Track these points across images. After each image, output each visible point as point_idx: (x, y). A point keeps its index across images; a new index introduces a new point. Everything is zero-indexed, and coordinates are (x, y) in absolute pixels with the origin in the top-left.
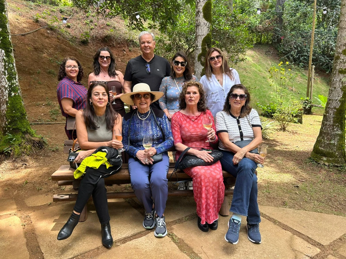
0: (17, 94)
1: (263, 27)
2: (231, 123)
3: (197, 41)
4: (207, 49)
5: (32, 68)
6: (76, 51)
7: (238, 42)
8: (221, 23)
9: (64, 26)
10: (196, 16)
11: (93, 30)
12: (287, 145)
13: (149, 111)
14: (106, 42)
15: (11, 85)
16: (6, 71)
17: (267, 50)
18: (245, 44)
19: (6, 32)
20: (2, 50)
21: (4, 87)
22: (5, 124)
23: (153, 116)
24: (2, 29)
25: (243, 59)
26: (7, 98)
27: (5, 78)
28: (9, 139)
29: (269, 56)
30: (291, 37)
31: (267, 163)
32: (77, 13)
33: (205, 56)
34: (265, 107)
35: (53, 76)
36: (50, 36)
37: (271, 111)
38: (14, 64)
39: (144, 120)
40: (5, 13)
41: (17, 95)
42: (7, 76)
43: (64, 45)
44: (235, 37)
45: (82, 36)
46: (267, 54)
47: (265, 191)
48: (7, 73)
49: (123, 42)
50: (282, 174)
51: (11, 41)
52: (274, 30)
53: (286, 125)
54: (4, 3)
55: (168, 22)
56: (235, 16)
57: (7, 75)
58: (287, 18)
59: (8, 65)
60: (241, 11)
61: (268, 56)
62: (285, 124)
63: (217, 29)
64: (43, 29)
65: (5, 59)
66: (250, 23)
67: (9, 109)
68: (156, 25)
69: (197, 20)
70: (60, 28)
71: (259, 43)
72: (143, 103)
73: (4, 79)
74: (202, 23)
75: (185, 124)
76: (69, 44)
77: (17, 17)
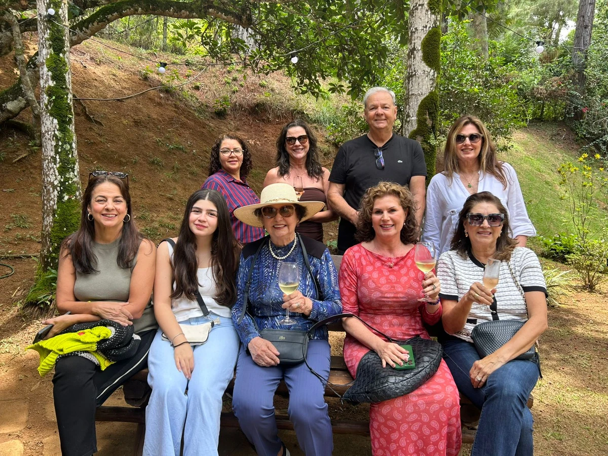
0: (73, 197)
1: (547, 91)
2: (471, 277)
3: (409, 106)
4: (429, 123)
5: (125, 153)
6: (204, 128)
7: (497, 115)
8: (464, 82)
9: (190, 87)
10: (409, 59)
11: (237, 94)
12: (598, 324)
13: (293, 241)
14: (257, 113)
15: (65, 182)
16: (58, 157)
17: (554, 131)
18: (511, 120)
19: (63, 88)
20: (54, 119)
21: (52, 184)
22: (48, 251)
23: (302, 253)
24: (56, 82)
25: (505, 146)
26: (54, 204)
27: (54, 169)
28: (51, 278)
29: (558, 143)
30: (603, 109)
31: (555, 363)
32: (213, 66)
33: (423, 136)
34: (550, 241)
35: (159, 168)
36: (163, 101)
37: (562, 248)
38: (73, 144)
39: (281, 260)
40: (64, 55)
41: (73, 199)
42: (58, 166)
43: (185, 117)
44: (490, 106)
45: (216, 103)
46: (554, 138)
47: (549, 435)
48: (58, 160)
49: (286, 114)
50: (589, 394)
51: (71, 103)
52: (569, 96)
53: (595, 279)
54: (64, 38)
55: (365, 79)
56: (492, 68)
57: (59, 163)
58: (595, 75)
59: (62, 146)
60: (505, 59)
61: (556, 143)
62: (593, 277)
63: (456, 92)
64: (153, 91)
65: (58, 134)
66: (520, 83)
67: (56, 224)
68: (343, 86)
69: (410, 66)
70: (182, 90)
71: (539, 119)
72: (279, 225)
73: (52, 170)
74: (419, 71)
75: (370, 273)
76: (194, 116)
77: (115, 72)
